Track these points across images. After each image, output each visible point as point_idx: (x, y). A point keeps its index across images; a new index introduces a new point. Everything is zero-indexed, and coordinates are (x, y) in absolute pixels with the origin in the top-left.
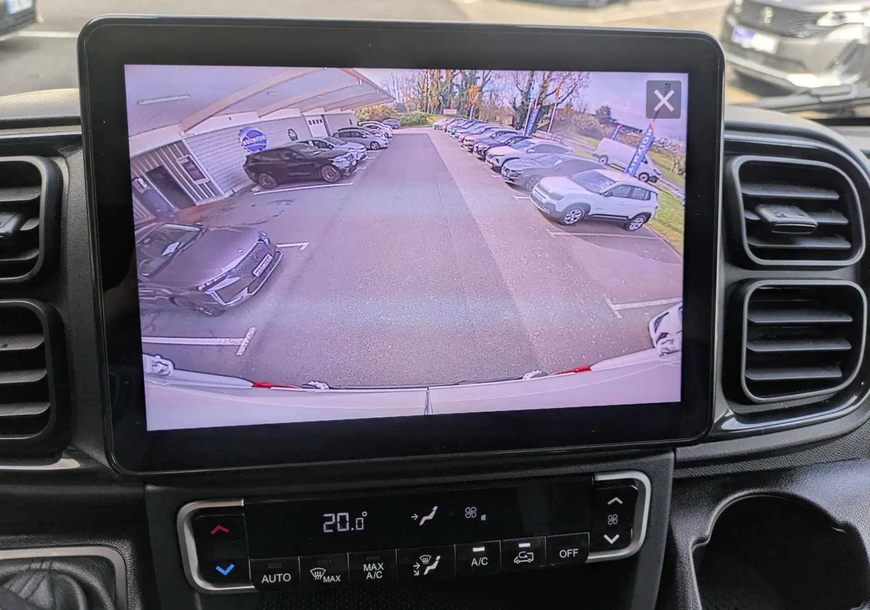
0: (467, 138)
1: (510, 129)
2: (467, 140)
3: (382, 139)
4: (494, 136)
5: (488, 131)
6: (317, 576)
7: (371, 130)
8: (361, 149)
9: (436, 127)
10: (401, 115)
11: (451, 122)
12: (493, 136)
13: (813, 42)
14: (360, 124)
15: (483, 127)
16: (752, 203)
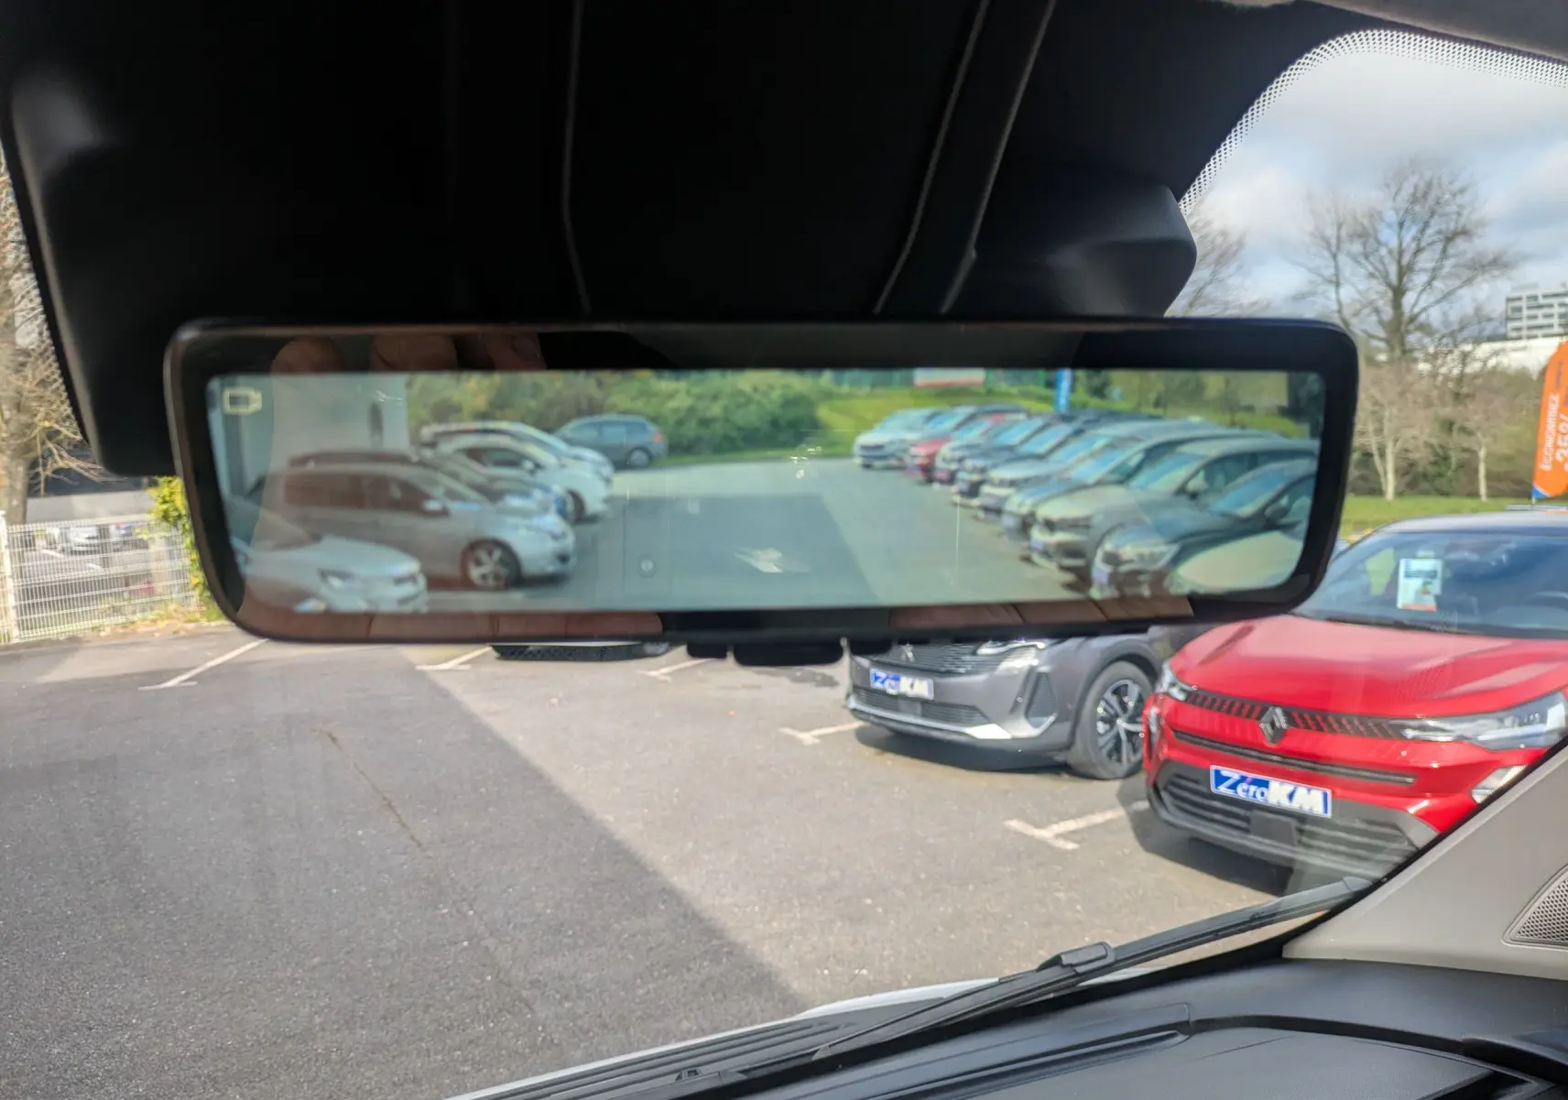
0: (1055, 509)
1: (1285, 435)
2: (1050, 526)
3: (538, 530)
4: (1197, 483)
5: (1168, 461)
7: (481, 472)
8: (400, 581)
9: (876, 458)
10: (671, 396)
11: (960, 426)
12: (1192, 486)
13: (981, 678)
14: (427, 432)
15: (1133, 439)
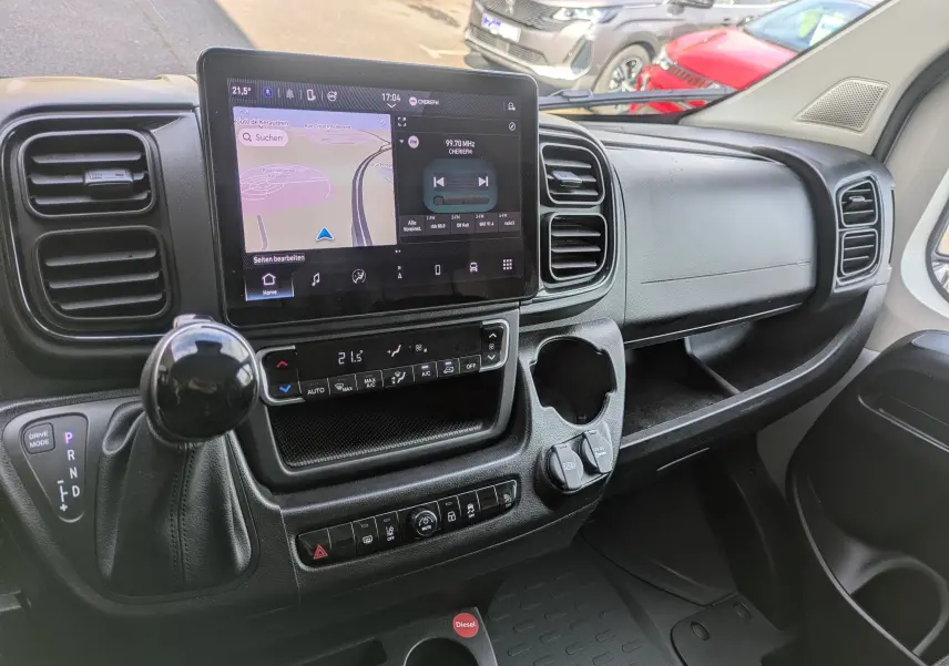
6: (339, 388)
13: (549, 35)
16: (550, 169)
